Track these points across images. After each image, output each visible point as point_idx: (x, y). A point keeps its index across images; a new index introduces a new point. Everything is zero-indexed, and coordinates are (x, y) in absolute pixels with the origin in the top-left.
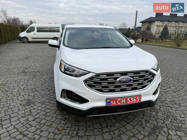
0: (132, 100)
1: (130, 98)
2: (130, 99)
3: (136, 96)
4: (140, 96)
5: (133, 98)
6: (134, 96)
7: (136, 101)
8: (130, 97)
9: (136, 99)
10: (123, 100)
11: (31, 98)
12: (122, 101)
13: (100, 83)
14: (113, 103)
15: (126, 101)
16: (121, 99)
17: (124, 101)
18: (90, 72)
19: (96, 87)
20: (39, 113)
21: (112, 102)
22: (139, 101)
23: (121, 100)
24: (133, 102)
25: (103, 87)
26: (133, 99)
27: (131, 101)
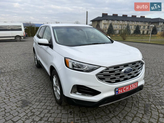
3: (135, 83)
4: (137, 82)
7: (135, 87)
8: (131, 84)
9: (135, 85)
11: (24, 98)
13: (109, 76)
14: (121, 92)
15: (129, 88)
16: (126, 87)
17: (128, 88)
18: (101, 67)
19: (106, 79)
20: (41, 112)
21: (120, 90)
22: (137, 86)
25: (111, 79)
26: (133, 86)
27: (132, 87)
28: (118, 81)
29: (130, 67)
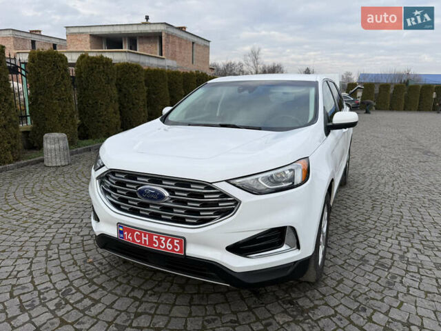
0: (162, 242)
1: (159, 236)
2: (160, 240)
3: (173, 237)
5: (164, 239)
6: (167, 236)
7: (173, 250)
8: (160, 234)
9: (172, 242)
10: (145, 236)
12: (143, 238)
13: (116, 190)
14: (128, 238)
15: (151, 241)
16: (141, 233)
17: (147, 239)
18: (104, 165)
21: (126, 233)
22: (180, 251)
23: (141, 235)
24: (166, 248)
25: (120, 199)
26: (166, 242)
27: (160, 243)
28: (134, 212)
29: (165, 189)
